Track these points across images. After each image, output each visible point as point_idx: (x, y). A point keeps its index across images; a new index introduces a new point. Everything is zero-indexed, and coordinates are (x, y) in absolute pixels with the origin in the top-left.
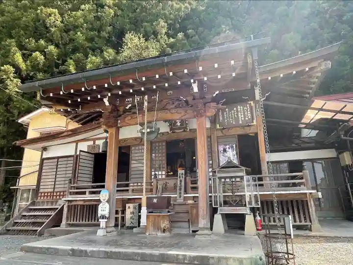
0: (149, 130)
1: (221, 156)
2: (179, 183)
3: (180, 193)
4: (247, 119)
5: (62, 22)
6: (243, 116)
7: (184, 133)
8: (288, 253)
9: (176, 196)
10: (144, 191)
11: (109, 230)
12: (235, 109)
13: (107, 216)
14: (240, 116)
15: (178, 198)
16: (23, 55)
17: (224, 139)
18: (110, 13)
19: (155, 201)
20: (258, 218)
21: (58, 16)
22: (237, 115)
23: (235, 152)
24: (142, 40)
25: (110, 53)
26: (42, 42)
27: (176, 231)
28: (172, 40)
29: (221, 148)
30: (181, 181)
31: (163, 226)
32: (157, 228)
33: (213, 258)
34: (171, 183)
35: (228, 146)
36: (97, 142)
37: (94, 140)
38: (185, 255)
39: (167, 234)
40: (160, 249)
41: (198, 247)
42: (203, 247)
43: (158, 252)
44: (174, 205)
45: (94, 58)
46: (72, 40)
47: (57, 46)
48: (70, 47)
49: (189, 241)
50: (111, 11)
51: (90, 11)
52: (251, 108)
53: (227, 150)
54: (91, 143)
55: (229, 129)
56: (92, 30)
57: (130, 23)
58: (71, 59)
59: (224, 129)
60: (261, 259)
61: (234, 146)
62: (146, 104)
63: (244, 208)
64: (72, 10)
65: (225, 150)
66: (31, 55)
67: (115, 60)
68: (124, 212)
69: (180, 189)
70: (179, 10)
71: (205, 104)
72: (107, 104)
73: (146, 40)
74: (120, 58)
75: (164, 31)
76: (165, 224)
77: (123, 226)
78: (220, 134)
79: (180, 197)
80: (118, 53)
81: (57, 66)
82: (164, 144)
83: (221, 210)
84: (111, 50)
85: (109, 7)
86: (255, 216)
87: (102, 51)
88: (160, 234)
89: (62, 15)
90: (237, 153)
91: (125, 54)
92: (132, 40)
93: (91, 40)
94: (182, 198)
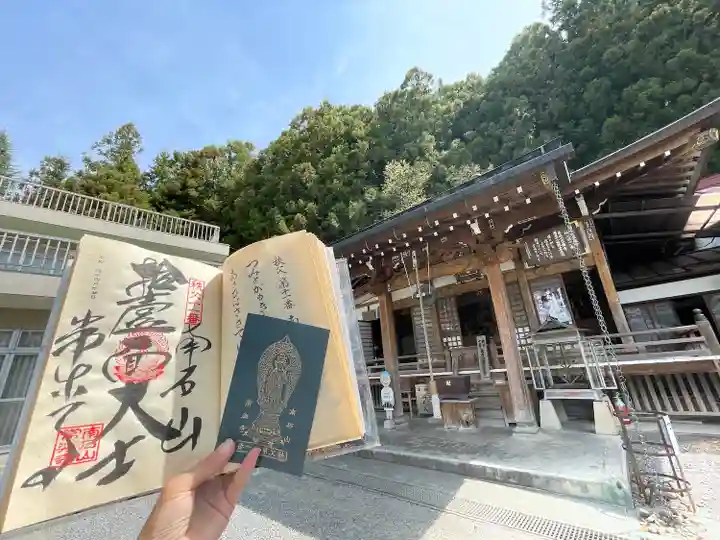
0: (424, 294)
1: (540, 307)
2: (480, 353)
3: (484, 369)
4: (572, 247)
5: (317, 173)
6: (564, 245)
7: (478, 282)
8: (675, 478)
9: (478, 372)
10: (431, 367)
11: (397, 421)
12: (549, 237)
13: (393, 404)
14: (559, 245)
15: (482, 375)
16: (287, 221)
17: (540, 282)
18: (364, 145)
19: (448, 383)
20: (620, 403)
21: (311, 168)
22: (555, 244)
23: (561, 300)
24: (407, 166)
25: (371, 193)
26: (301, 201)
27: (484, 423)
28: (444, 153)
29: (538, 297)
30: (482, 351)
31: (464, 417)
32: (457, 420)
33: (537, 477)
34: (469, 354)
35: (548, 293)
36: (372, 307)
37: (368, 305)
38: (496, 470)
39: (471, 428)
40: (460, 456)
41: (515, 456)
42: (522, 456)
43: (457, 460)
44: (478, 385)
45: (355, 204)
46: (330, 191)
47: (316, 201)
48: (329, 198)
49: (501, 442)
50: (365, 143)
51: (343, 152)
52: (577, 231)
53: (548, 297)
54: (365, 309)
55: (545, 266)
56: (348, 172)
57: (390, 148)
58: (332, 211)
59: (536, 268)
60: (620, 487)
61: (559, 290)
62: (415, 261)
63: (588, 390)
64: (324, 157)
65: (544, 299)
66: (293, 219)
67: (379, 199)
68: (413, 394)
69: (484, 362)
70: (448, 111)
71: (494, 248)
72: (371, 267)
73: (411, 164)
74: (385, 194)
75: (432, 146)
76: (467, 414)
77: (416, 412)
78: (532, 276)
79: (485, 373)
80: (380, 190)
81: (319, 222)
82: (452, 299)
83: (549, 394)
84: (372, 190)
85: (362, 139)
86: (613, 401)
87: (363, 193)
88: (462, 428)
89: (315, 165)
90: (565, 301)
91: (389, 189)
92: (395, 170)
93: (348, 184)
94: (488, 375)
